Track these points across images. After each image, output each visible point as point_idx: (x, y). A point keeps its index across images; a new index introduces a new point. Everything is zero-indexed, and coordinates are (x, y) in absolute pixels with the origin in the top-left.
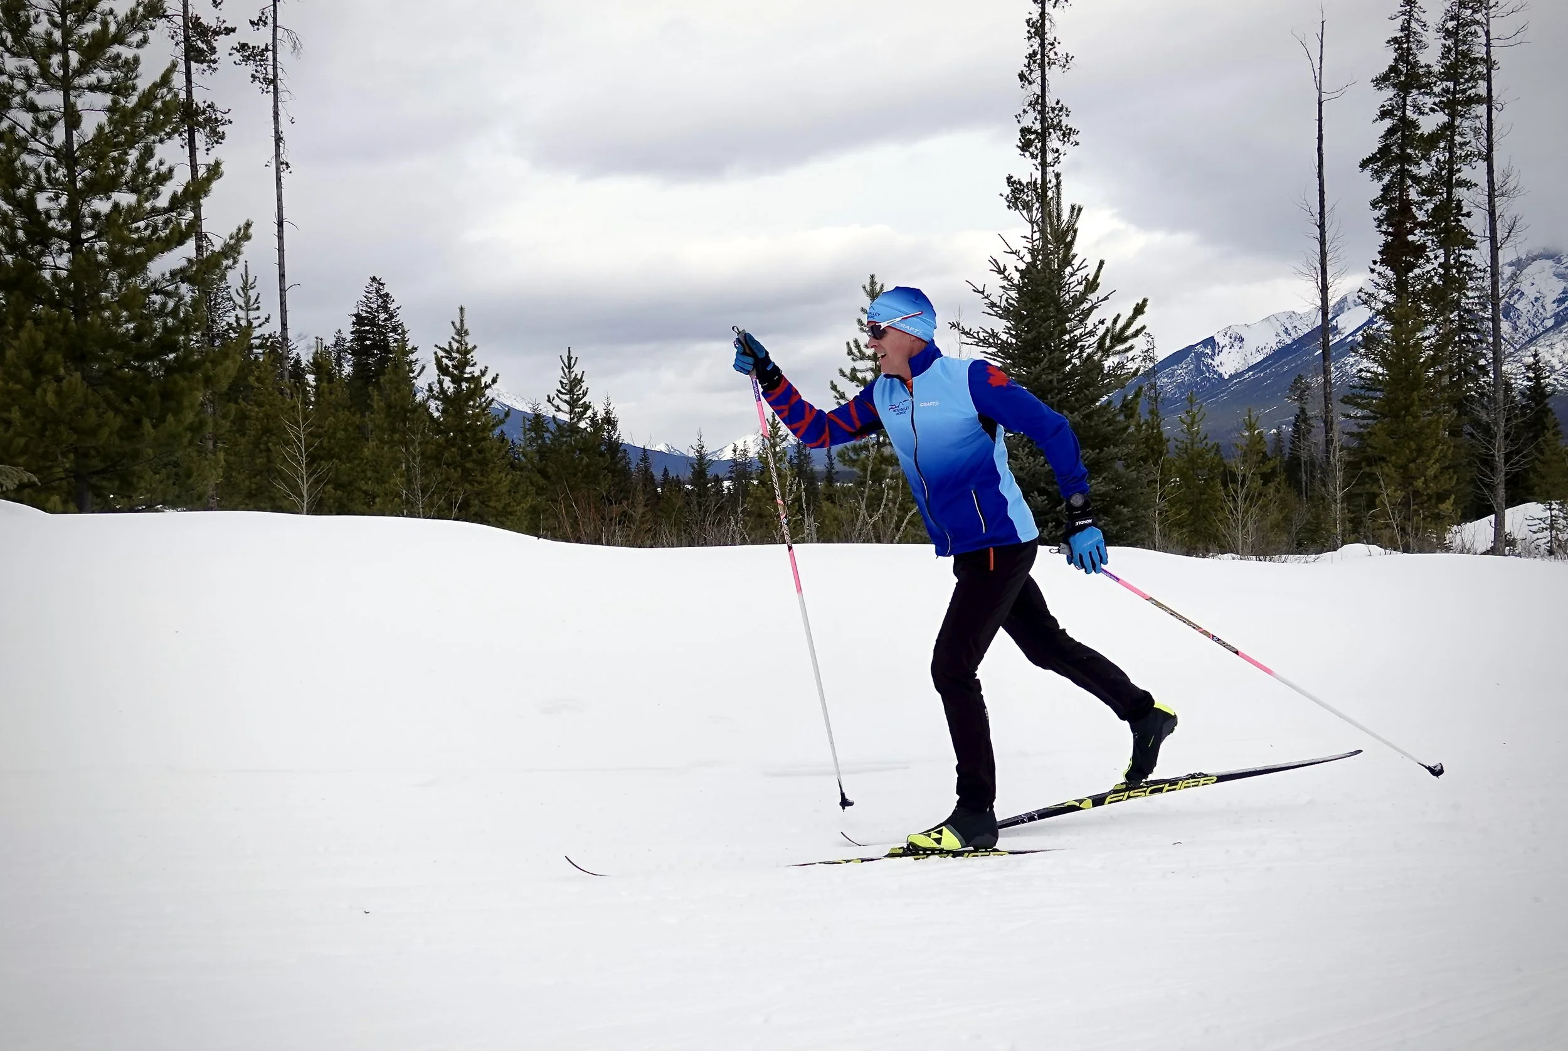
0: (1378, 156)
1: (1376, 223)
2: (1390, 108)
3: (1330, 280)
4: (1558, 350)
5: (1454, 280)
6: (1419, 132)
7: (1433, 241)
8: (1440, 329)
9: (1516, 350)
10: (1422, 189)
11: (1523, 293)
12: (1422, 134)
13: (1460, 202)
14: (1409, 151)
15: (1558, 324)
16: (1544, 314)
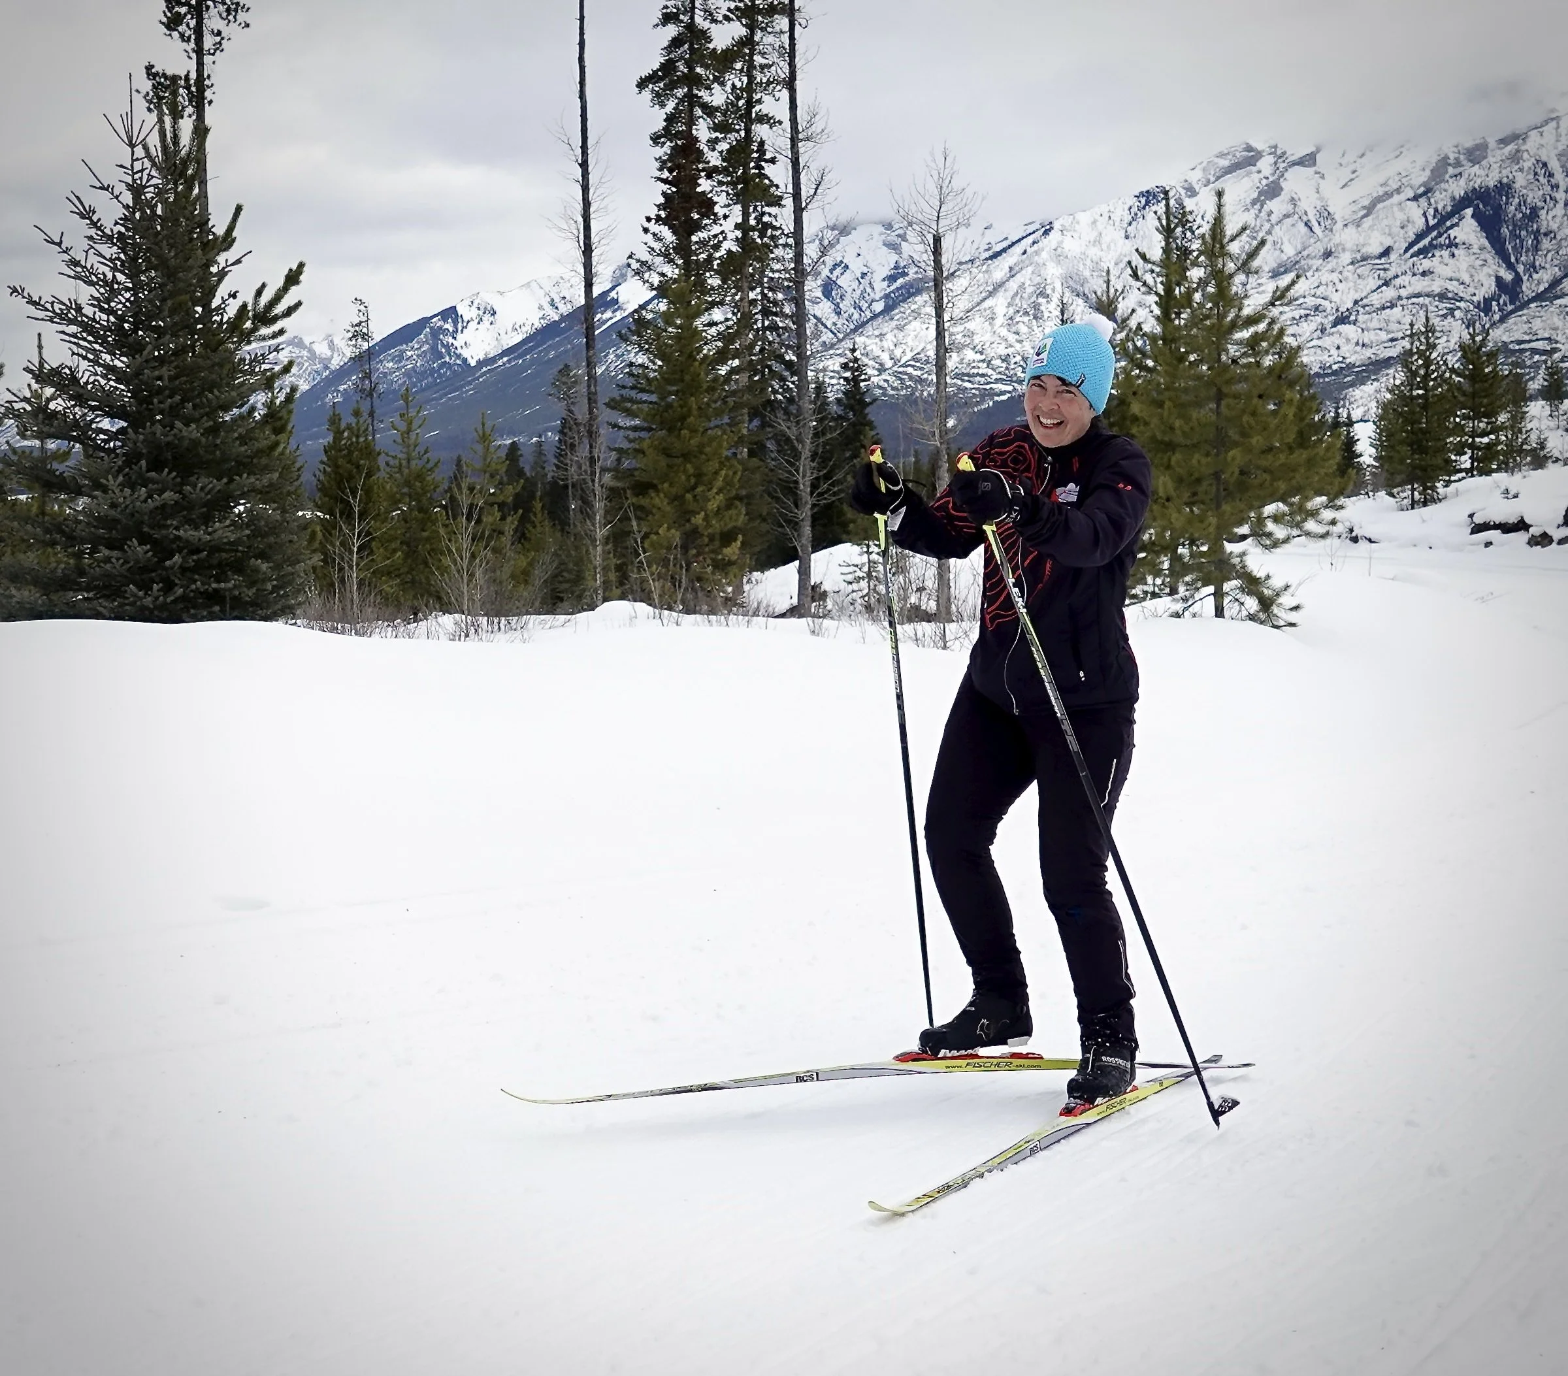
0: (660, 73)
1: (657, 165)
2: (675, 10)
3: (594, 238)
4: (888, 342)
5: (757, 247)
6: (711, 46)
7: (728, 194)
8: (739, 311)
9: (840, 341)
10: (714, 122)
11: (847, 267)
12: (714, 49)
13: (762, 143)
14: (698, 70)
15: (888, 310)
16: (872, 295)
